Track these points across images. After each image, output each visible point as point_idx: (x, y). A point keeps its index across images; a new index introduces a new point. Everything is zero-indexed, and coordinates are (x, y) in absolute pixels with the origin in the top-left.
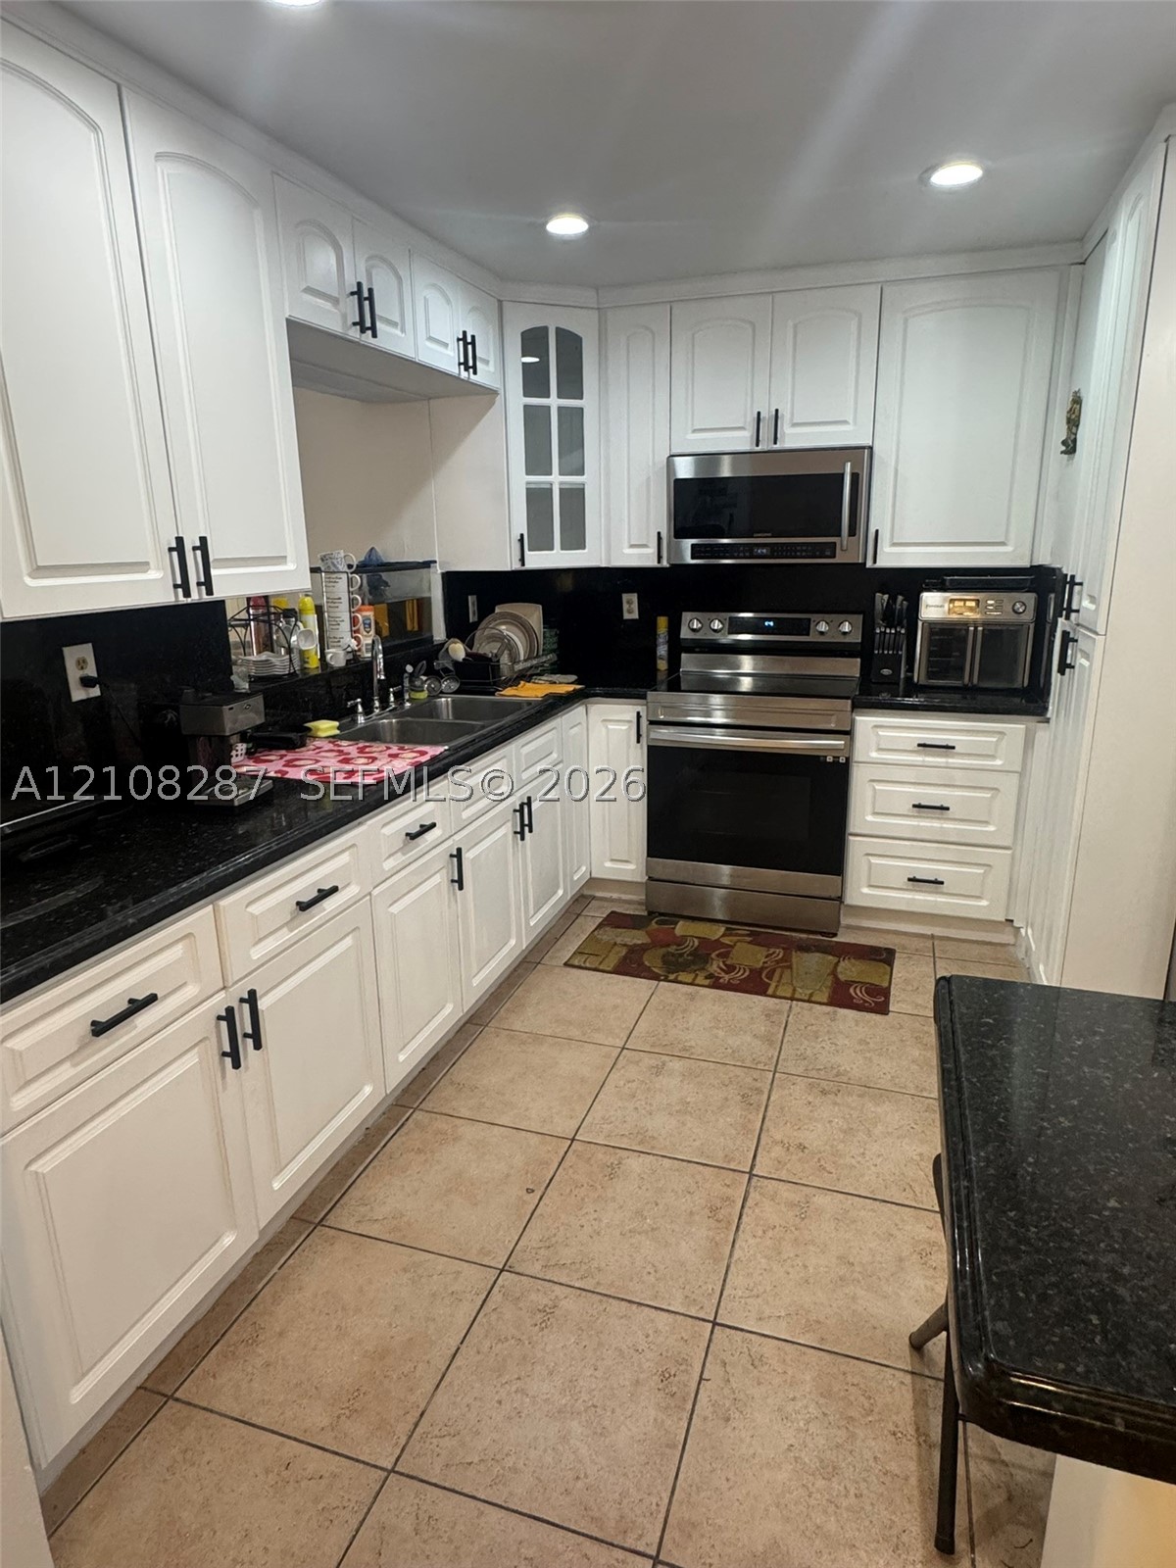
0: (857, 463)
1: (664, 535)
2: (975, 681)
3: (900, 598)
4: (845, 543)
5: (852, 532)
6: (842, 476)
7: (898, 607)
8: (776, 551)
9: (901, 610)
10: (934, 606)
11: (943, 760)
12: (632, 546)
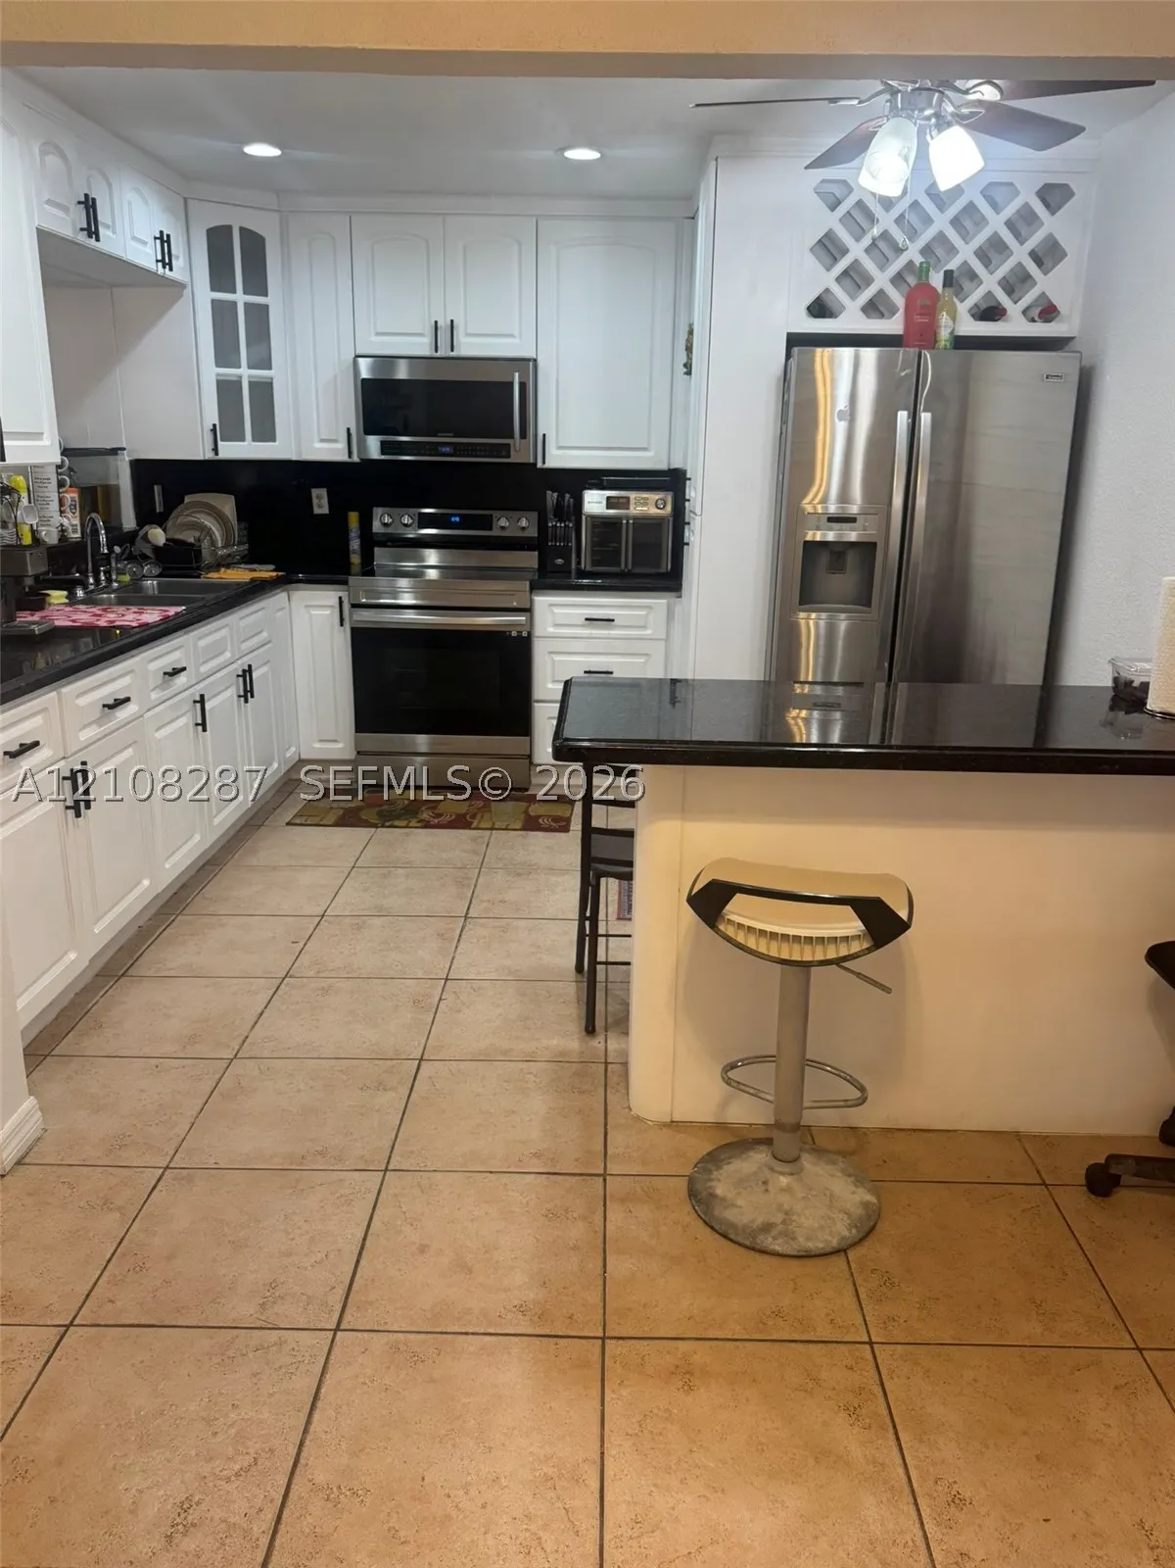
0: (524, 374)
1: (353, 432)
2: (630, 567)
3: (567, 496)
4: (517, 445)
5: (524, 435)
6: (511, 384)
7: (566, 504)
8: (458, 449)
9: (569, 506)
10: (594, 502)
11: (606, 632)
12: (322, 441)
